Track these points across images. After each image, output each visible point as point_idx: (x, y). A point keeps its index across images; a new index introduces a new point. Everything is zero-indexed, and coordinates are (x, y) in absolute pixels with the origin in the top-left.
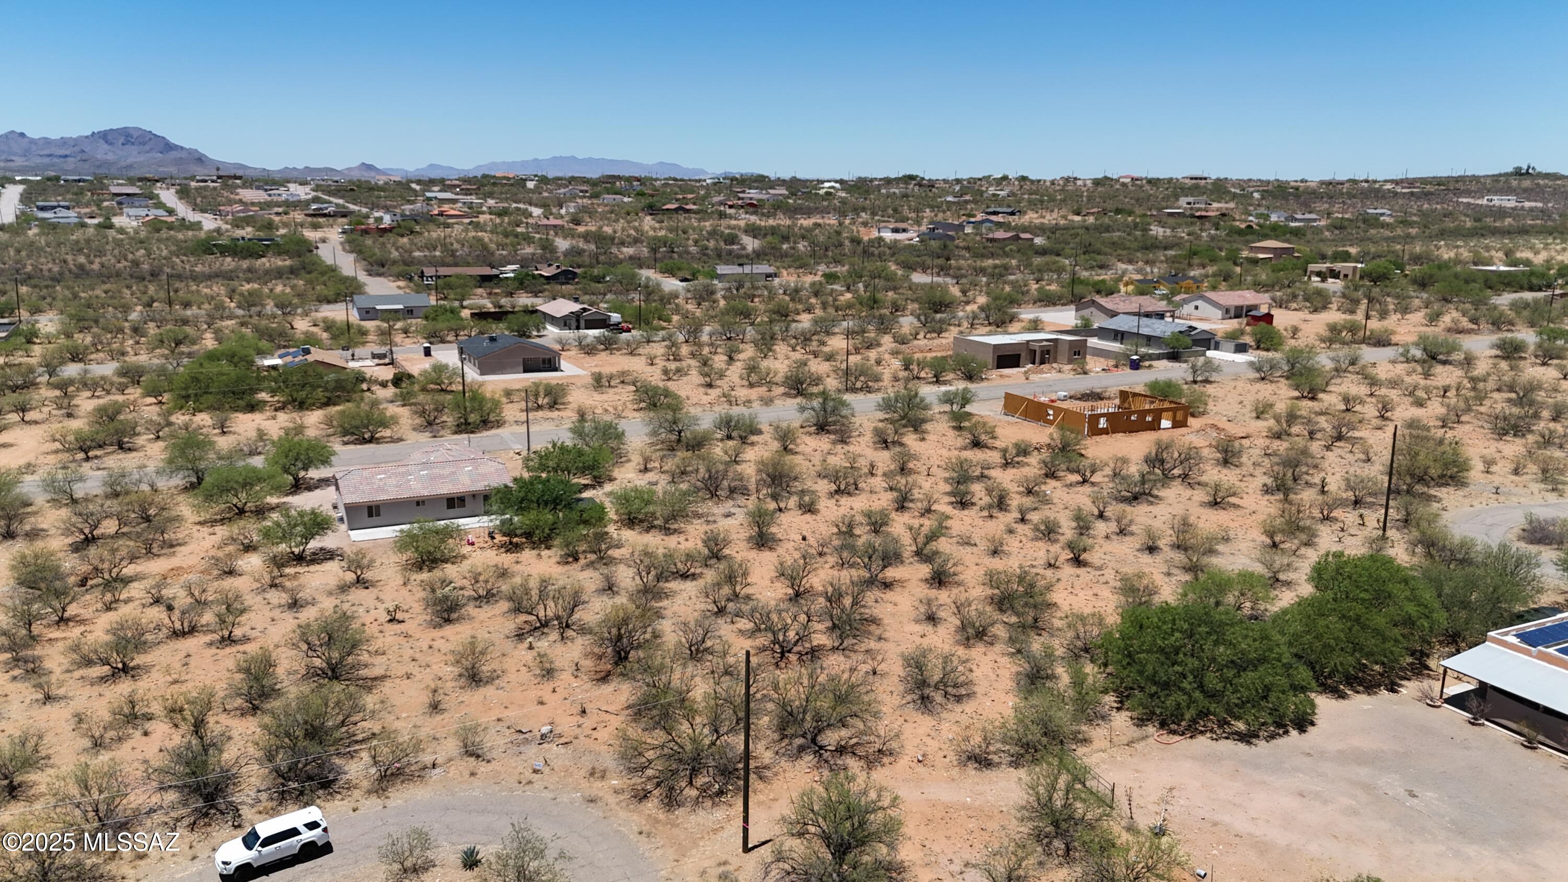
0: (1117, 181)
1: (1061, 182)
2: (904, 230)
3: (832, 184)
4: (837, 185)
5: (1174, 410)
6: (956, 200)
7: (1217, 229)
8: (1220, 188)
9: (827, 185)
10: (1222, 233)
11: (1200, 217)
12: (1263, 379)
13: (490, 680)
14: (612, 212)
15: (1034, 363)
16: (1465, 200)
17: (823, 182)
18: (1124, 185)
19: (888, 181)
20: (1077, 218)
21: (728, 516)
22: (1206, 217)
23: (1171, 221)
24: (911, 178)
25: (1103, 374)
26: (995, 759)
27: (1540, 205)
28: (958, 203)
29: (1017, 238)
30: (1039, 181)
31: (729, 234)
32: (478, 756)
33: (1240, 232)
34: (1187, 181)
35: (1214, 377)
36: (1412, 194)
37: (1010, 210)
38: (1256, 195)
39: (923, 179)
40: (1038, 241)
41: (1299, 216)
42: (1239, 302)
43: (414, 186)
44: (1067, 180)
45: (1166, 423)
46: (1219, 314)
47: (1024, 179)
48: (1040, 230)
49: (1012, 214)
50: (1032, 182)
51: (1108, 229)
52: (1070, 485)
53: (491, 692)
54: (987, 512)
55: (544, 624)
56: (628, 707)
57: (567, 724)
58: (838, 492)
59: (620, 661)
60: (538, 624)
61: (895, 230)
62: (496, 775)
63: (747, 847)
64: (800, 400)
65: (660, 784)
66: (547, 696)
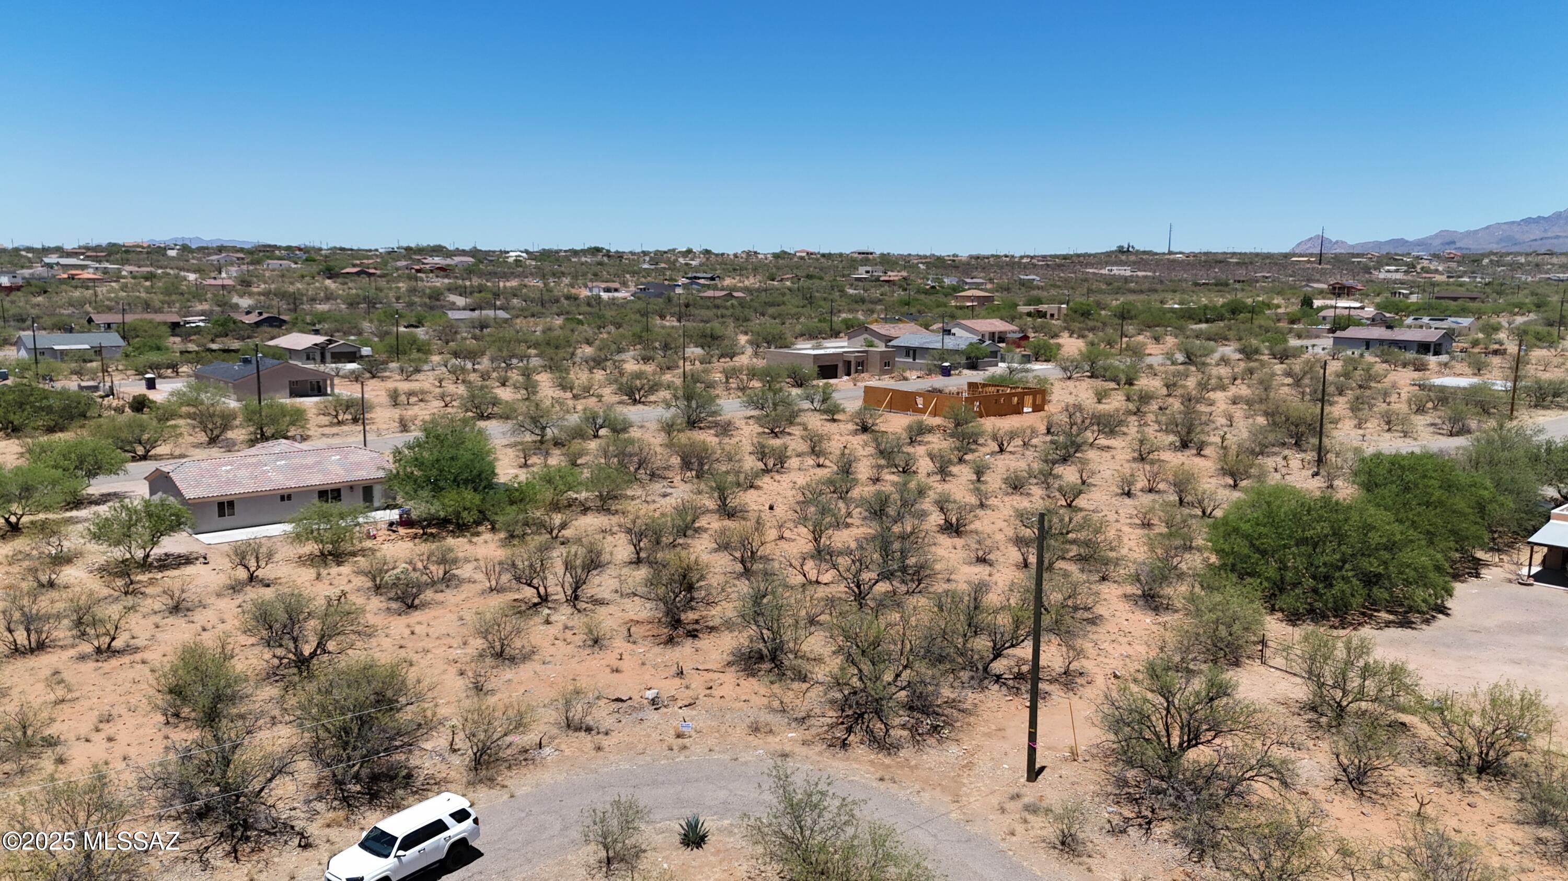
0: (794, 254)
1: (744, 256)
2: (616, 290)
3: (518, 254)
4: (524, 255)
5: (1033, 395)
6: (653, 267)
8: (887, 261)
9: (512, 255)
11: (884, 282)
12: (1070, 378)
13: (527, 657)
15: (848, 374)
16: (1090, 271)
17: (508, 251)
18: (802, 258)
19: (575, 253)
20: (775, 283)
21: (665, 495)
22: (890, 281)
23: (860, 284)
24: (597, 250)
25: (920, 379)
27: (1150, 274)
28: (655, 269)
29: (730, 295)
30: (723, 254)
32: (589, 730)
33: (926, 292)
34: (857, 255)
37: (709, 276)
38: (921, 266)
39: (608, 251)
41: (969, 280)
42: (992, 329)
43: (23, 253)
44: (748, 253)
45: (1027, 409)
47: (707, 252)
48: (749, 290)
49: (714, 278)
50: (717, 255)
51: (808, 290)
52: (992, 454)
53: (538, 667)
54: (939, 477)
55: (544, 599)
56: (729, 664)
57: (670, 687)
58: (767, 471)
59: (676, 623)
60: (536, 600)
61: (607, 290)
62: (630, 747)
63: (1034, 773)
64: (640, 407)
65: (849, 730)
66: (615, 664)
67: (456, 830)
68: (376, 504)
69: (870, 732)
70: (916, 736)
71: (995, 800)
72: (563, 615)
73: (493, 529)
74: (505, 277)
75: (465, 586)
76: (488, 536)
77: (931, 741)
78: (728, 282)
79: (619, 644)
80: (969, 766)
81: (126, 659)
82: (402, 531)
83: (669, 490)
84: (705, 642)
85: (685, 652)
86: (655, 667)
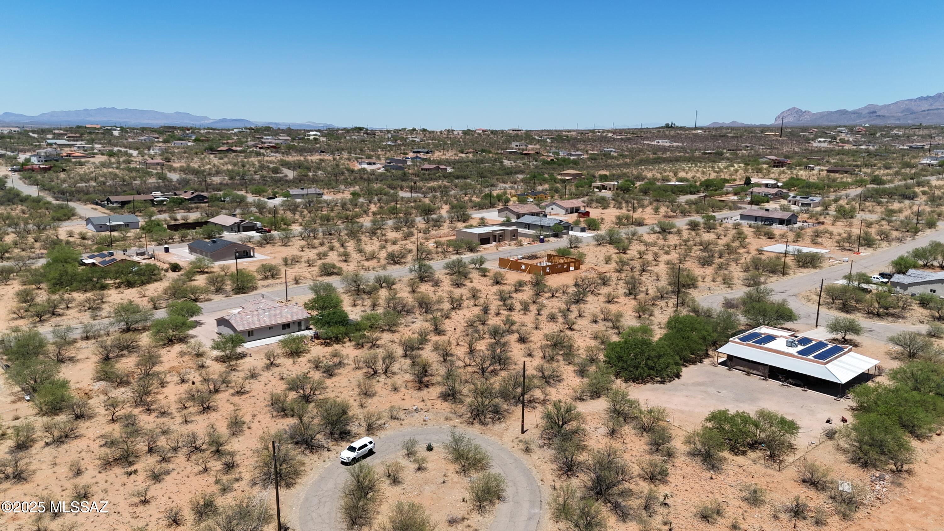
0: (475, 132)
1: (446, 133)
2: (374, 164)
3: (315, 133)
4: (318, 133)
5: (575, 262)
6: (393, 144)
7: (536, 161)
8: (528, 136)
9: (312, 133)
10: (539, 163)
11: (525, 154)
12: (600, 245)
13: (374, 395)
14: (185, 152)
15: (495, 241)
16: (647, 142)
17: (309, 131)
18: (479, 134)
19: (348, 131)
20: (463, 155)
21: (413, 323)
22: (529, 154)
23: (512, 157)
24: (361, 129)
25: (528, 245)
26: (584, 398)
27: (680, 144)
28: (395, 146)
29: (438, 168)
30: (433, 132)
31: (274, 167)
32: (398, 419)
33: (548, 163)
34: (511, 132)
35: (580, 245)
36: (622, 139)
37: (426, 150)
38: (548, 140)
39: (367, 130)
40: (449, 170)
41: (573, 153)
42: (572, 206)
44: (448, 131)
45: (572, 268)
46: (564, 212)
47: (424, 130)
48: (448, 163)
49: (428, 152)
50: (430, 132)
51: (482, 162)
52: (548, 298)
53: (379, 398)
54: (522, 312)
55: (376, 372)
56: (439, 397)
57: (421, 405)
58: (453, 308)
59: (421, 382)
60: (372, 373)
61: (369, 164)
62: (410, 424)
63: (523, 432)
64: (398, 266)
65: (474, 419)
66: (403, 397)
67: (370, 446)
68: (303, 328)
69: (480, 420)
70: (493, 420)
71: (511, 439)
72: (382, 378)
73: (350, 340)
74: (311, 151)
75: (347, 367)
76: (348, 344)
77: (497, 422)
78: (437, 155)
79: (403, 389)
80: (507, 429)
81: (247, 395)
82: (316, 341)
83: (415, 320)
84: (431, 389)
85: (424, 393)
86: (415, 398)
